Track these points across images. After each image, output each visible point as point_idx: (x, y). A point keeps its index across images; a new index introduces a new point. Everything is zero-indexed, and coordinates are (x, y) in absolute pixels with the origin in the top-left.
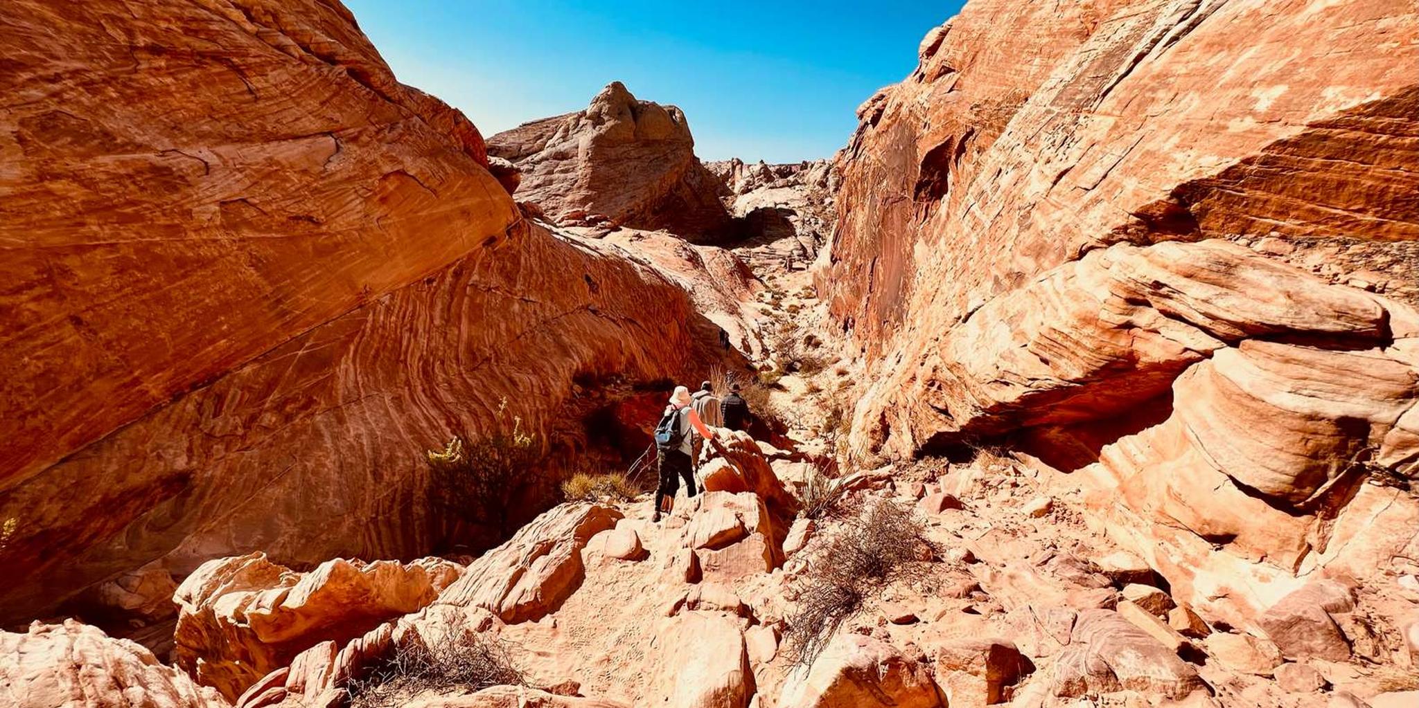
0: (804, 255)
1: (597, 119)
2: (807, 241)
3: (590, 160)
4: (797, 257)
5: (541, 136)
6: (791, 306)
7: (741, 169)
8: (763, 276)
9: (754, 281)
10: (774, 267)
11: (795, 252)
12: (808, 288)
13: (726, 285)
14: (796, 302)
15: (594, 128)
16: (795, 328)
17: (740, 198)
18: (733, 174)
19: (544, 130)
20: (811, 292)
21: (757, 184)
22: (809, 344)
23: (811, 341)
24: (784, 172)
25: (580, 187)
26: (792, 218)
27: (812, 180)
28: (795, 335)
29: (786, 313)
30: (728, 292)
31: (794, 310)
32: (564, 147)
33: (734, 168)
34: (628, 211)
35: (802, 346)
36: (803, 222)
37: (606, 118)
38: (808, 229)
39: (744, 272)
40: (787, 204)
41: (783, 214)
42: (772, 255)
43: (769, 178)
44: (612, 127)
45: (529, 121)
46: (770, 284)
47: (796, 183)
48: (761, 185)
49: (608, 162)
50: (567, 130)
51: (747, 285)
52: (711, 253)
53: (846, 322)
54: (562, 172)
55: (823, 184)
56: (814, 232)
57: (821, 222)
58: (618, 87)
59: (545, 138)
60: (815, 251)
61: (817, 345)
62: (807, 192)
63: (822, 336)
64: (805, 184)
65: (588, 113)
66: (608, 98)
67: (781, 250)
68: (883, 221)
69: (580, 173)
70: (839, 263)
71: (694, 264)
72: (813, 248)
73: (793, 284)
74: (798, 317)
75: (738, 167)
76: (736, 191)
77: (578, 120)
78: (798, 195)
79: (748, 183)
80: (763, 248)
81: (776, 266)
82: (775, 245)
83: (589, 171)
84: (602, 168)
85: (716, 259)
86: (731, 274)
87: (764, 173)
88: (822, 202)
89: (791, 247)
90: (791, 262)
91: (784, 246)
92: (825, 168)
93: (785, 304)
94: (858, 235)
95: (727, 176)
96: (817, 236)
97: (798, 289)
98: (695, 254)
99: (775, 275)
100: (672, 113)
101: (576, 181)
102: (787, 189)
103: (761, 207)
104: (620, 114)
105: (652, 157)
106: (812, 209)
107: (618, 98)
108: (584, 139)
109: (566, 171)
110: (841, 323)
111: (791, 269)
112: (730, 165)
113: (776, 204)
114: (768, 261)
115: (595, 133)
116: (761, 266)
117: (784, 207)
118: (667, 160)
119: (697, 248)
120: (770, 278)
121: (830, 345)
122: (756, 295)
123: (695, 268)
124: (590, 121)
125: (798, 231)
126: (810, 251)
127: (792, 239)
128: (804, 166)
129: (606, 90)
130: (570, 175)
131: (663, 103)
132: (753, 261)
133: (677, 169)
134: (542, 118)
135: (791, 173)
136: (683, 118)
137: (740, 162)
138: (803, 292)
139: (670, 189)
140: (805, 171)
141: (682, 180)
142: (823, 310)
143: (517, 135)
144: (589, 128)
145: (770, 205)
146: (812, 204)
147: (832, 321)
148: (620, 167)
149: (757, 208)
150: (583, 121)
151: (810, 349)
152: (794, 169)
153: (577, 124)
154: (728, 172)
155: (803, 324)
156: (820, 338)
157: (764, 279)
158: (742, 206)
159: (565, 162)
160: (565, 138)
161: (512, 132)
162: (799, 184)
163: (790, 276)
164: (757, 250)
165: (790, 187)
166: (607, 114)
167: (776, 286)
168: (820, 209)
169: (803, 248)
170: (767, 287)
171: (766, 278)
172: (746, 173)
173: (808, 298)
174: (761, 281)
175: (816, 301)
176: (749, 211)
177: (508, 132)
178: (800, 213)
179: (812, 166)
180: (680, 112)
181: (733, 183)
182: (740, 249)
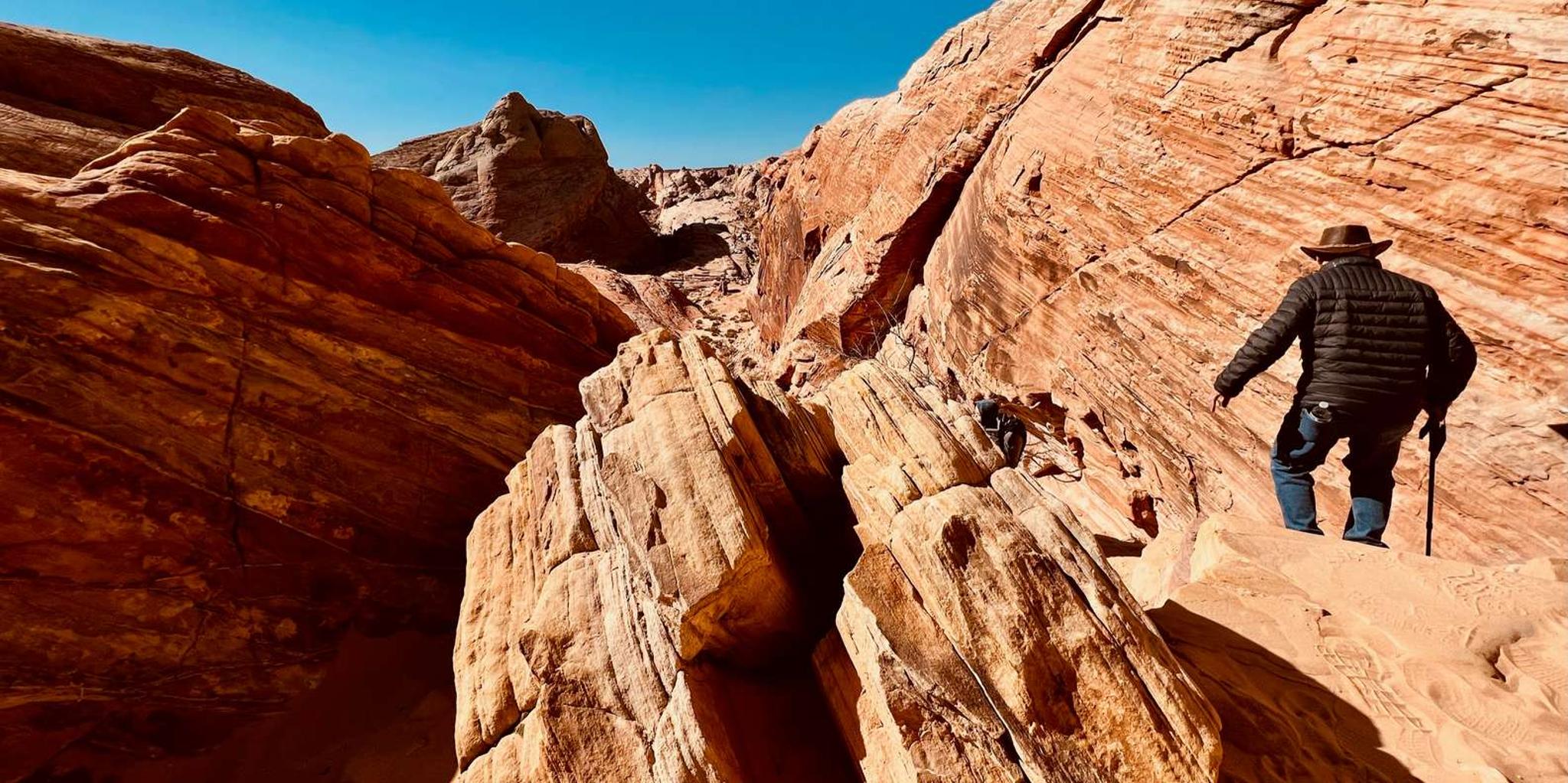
0: (739, 274)
1: (495, 137)
2: (739, 258)
3: (493, 184)
4: (732, 278)
5: (428, 157)
6: (729, 331)
7: (662, 176)
8: (698, 300)
9: (691, 308)
10: (709, 290)
11: (729, 272)
12: (744, 311)
13: (663, 314)
14: (733, 326)
15: (494, 147)
16: (734, 352)
17: (664, 212)
18: (653, 184)
19: (431, 149)
20: (746, 315)
21: (681, 196)
22: (746, 366)
23: (748, 363)
24: (710, 178)
25: (485, 216)
26: (724, 235)
27: (740, 188)
28: (734, 359)
29: (725, 339)
30: (667, 322)
31: (732, 334)
32: (460, 169)
33: (653, 176)
34: (544, 239)
35: (741, 368)
36: (735, 238)
37: (506, 135)
38: (740, 246)
39: (679, 299)
40: (716, 219)
41: (712, 230)
42: (706, 277)
43: (694, 189)
44: (514, 146)
45: (410, 139)
46: (706, 309)
47: (723, 194)
48: (686, 197)
49: (513, 185)
50: (460, 151)
51: (684, 313)
52: (644, 282)
53: (773, 345)
54: (461, 199)
55: (752, 196)
56: (747, 249)
57: (753, 237)
58: (515, 98)
59: (433, 160)
60: (749, 269)
61: (753, 366)
62: (736, 204)
63: (756, 358)
64: (733, 194)
65: (484, 130)
66: (505, 112)
67: (714, 270)
68: (789, 271)
69: (483, 198)
70: (765, 297)
71: (629, 297)
72: (747, 266)
73: (728, 307)
74: (736, 341)
75: (658, 175)
76: (658, 202)
77: (472, 139)
78: (726, 208)
79: (672, 195)
80: (695, 270)
81: (712, 288)
82: (708, 266)
83: (493, 196)
84: (509, 193)
85: (651, 289)
86: (668, 302)
87: (688, 181)
88: (753, 216)
89: (725, 267)
90: (726, 284)
91: (718, 266)
92: (753, 174)
93: (724, 329)
94: (776, 276)
95: (647, 185)
96: (750, 253)
97: (734, 313)
98: (629, 285)
99: (711, 299)
100: (581, 124)
101: (479, 209)
102: (714, 201)
103: (688, 224)
104: (522, 130)
105: (564, 177)
106: (742, 224)
107: (517, 109)
108: (483, 160)
109: (466, 198)
110: (770, 347)
111: (727, 292)
112: (648, 172)
113: (704, 220)
114: (701, 284)
115: (496, 154)
116: (695, 290)
117: (713, 222)
118: (582, 180)
119: (629, 278)
120: (707, 303)
121: (763, 365)
122: (695, 322)
123: (632, 300)
124: (487, 140)
125: (732, 248)
126: (744, 269)
127: (725, 258)
128: (731, 170)
129: (503, 102)
130: (471, 203)
131: (569, 113)
132: (687, 285)
133: (593, 189)
134: (426, 135)
135: (717, 179)
136: (594, 130)
137: (659, 169)
138: (739, 315)
139: (588, 212)
140: (733, 176)
141: (600, 201)
142: (755, 334)
143: (397, 157)
144: (488, 147)
145: (698, 221)
146: (742, 218)
147: (763, 346)
148: (529, 191)
149: (684, 225)
150: (479, 140)
151: (748, 369)
152: (720, 173)
153: (472, 143)
154: (647, 180)
155: (741, 348)
156: (755, 359)
157: (701, 304)
158: (668, 221)
159: (464, 187)
160: (459, 159)
161: (391, 153)
162: (727, 194)
163: (725, 299)
164: (689, 272)
165: (717, 198)
166: (506, 131)
167: (713, 311)
168: (751, 222)
169: (737, 267)
170: (704, 313)
171: (703, 302)
172: (667, 181)
173: (744, 320)
174: (698, 307)
175: (751, 324)
176: (677, 227)
177: (385, 154)
178: (731, 229)
179: (740, 171)
180: (590, 123)
181: (654, 194)
182: (673, 273)
